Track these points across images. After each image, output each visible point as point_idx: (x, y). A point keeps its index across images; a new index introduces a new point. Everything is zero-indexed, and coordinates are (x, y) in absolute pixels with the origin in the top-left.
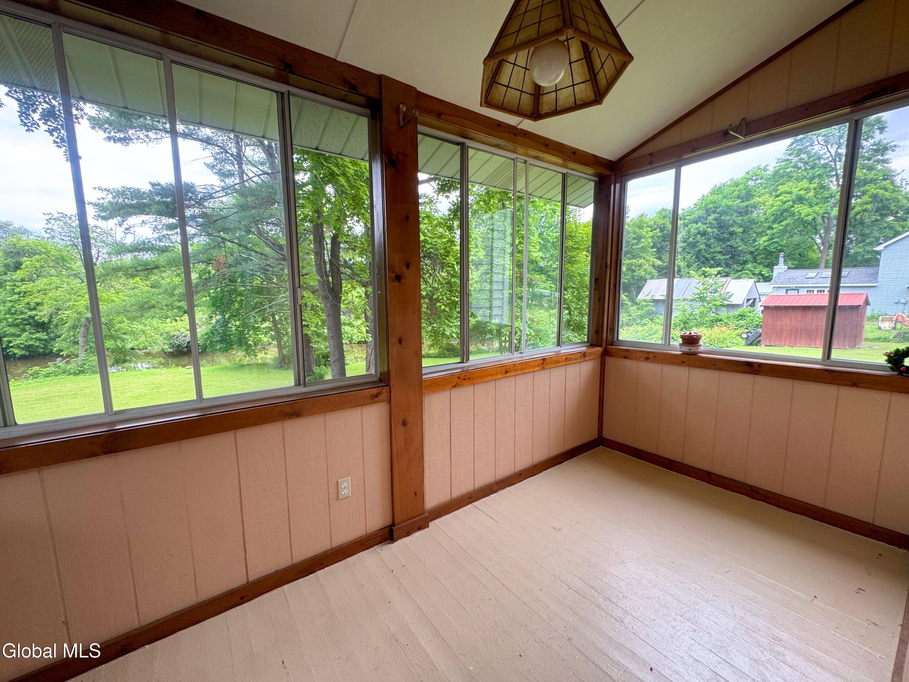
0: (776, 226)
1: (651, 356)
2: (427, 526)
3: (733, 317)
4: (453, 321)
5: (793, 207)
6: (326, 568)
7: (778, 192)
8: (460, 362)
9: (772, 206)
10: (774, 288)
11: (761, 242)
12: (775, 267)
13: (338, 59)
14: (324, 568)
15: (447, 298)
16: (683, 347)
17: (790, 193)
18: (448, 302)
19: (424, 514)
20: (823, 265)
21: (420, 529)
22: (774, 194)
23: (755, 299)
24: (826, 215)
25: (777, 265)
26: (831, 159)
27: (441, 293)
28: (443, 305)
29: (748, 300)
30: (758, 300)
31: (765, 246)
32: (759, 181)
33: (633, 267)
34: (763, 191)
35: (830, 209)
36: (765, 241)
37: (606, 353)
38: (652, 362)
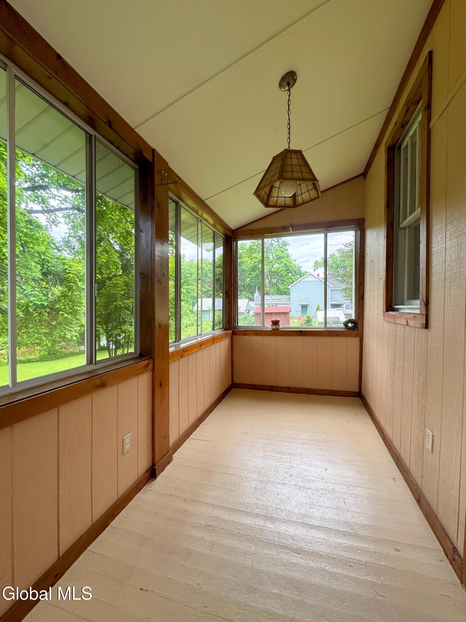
0: (252, 273)
1: (258, 332)
2: (172, 460)
3: (242, 319)
4: (73, 326)
5: (258, 265)
6: (116, 518)
7: (252, 257)
8: (175, 342)
9: (251, 264)
10: (256, 304)
11: (248, 281)
12: (255, 294)
13: (135, 130)
14: (114, 518)
15: (69, 308)
16: (273, 326)
17: (257, 258)
18: (70, 311)
19: (169, 452)
20: (271, 294)
21: (169, 463)
22: (250, 258)
23: (249, 310)
24: (270, 271)
25: (255, 293)
26: (269, 245)
27: (63, 303)
28: (66, 313)
29: (247, 310)
30: (250, 310)
31: (249, 283)
32: (243, 251)
33: (190, 291)
34: (246, 256)
35: (271, 268)
36: (249, 281)
37: (234, 333)
38: (259, 335)
